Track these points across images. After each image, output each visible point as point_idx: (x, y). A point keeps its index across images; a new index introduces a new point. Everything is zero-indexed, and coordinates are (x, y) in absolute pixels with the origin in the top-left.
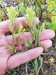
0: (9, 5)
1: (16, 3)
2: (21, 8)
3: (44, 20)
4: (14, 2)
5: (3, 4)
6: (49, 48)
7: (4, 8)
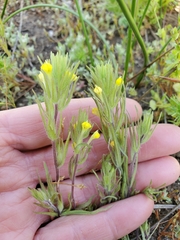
0: (34, 38)
1: (56, 34)
2: (76, 52)
3: (152, 92)
4: (48, 30)
5: (13, 35)
6: (172, 185)
7: (17, 48)
